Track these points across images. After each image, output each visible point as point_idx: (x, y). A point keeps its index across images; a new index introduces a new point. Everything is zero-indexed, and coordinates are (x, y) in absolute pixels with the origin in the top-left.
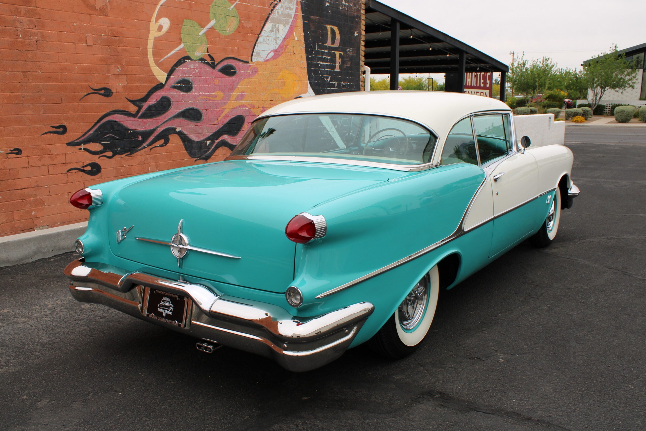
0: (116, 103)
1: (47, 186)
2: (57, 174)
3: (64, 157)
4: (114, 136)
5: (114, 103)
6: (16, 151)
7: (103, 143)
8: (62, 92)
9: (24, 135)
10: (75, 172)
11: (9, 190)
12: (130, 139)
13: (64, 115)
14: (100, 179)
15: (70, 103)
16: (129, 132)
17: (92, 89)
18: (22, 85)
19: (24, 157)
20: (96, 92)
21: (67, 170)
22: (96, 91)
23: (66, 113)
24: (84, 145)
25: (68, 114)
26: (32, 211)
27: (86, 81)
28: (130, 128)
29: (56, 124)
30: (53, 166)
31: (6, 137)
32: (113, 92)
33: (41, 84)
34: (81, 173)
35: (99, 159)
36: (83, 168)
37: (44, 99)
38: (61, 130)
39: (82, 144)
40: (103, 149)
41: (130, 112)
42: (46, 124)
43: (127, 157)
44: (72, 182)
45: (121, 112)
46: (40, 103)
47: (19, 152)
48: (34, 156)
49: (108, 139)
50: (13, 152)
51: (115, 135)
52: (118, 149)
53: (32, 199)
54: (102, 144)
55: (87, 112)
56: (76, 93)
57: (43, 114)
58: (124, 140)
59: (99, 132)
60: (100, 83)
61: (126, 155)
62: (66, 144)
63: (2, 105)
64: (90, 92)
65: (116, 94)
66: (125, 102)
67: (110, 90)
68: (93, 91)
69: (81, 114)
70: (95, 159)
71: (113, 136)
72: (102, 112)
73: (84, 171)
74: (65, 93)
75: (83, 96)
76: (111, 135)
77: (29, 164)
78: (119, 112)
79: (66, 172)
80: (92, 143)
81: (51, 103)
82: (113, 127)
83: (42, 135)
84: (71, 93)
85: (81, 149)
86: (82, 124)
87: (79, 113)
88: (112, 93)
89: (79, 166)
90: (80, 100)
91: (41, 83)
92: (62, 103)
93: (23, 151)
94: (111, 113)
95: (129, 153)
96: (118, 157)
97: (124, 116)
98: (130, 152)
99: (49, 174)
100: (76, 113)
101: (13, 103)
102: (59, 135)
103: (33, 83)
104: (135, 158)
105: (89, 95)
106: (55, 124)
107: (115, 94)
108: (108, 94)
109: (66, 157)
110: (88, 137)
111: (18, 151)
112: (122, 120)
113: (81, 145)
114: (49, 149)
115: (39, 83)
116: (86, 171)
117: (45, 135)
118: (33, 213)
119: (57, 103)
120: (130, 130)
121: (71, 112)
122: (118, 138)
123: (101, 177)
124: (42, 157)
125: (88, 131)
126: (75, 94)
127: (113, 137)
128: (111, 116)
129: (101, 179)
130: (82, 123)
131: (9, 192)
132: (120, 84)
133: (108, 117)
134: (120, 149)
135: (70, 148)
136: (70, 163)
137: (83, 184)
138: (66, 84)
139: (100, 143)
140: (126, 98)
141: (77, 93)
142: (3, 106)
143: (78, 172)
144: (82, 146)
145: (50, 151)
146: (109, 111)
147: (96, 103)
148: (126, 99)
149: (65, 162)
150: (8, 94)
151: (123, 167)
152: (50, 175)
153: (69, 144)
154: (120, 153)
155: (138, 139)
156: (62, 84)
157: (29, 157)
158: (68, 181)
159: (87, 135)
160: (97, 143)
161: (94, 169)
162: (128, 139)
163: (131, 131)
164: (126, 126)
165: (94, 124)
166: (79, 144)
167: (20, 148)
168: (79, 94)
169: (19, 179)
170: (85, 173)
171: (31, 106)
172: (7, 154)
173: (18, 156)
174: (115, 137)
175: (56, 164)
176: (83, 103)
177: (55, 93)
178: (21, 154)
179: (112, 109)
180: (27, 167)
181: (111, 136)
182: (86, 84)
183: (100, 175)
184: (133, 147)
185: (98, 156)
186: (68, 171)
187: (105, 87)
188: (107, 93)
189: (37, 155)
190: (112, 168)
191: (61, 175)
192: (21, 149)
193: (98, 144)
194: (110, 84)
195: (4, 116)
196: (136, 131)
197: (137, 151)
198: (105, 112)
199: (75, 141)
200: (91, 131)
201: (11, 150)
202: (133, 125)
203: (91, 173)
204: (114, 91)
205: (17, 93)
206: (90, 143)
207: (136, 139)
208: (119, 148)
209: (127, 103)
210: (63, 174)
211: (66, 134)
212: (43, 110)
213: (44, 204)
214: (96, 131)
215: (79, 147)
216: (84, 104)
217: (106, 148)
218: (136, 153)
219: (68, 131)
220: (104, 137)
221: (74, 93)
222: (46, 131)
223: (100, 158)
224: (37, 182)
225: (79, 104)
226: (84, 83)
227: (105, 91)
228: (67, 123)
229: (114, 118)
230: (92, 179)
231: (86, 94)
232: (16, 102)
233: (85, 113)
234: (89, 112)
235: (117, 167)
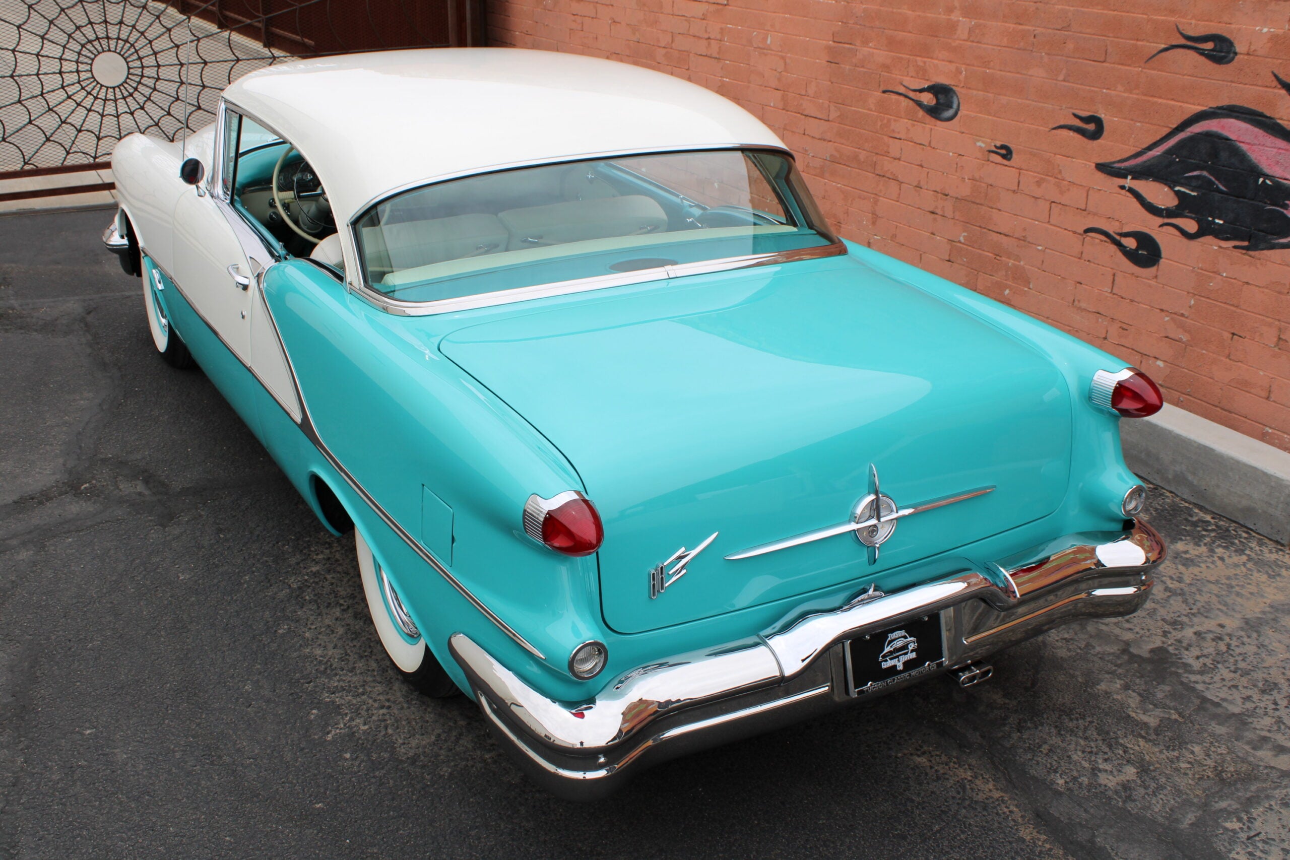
0: (1240, 85)
1: (1040, 248)
2: (1065, 229)
3: (1085, 195)
4: (1213, 179)
5: (1233, 85)
6: (1003, 152)
7: (1179, 191)
8: (1111, 35)
9: (1022, 120)
10: (1101, 241)
11: (980, 227)
12: (1260, 204)
13: (1103, 93)
14: (1153, 282)
15: (1122, 64)
16: (1261, 180)
17: (1181, 34)
18: (1037, 9)
19: (1013, 167)
20: (1189, 43)
21: (1086, 227)
22: (1192, 42)
23: (1108, 89)
24: (1132, 179)
25: (1113, 92)
26: (1007, 287)
27: (1172, 12)
28: (1267, 170)
29: (1085, 111)
30: (1060, 206)
31: (994, 116)
32: (1238, 50)
33: (1072, 9)
34: (1113, 248)
35: (1160, 229)
36: (1118, 238)
37: (1070, 46)
38: (1091, 127)
39: (1129, 177)
40: (1176, 206)
41: (1279, 121)
42: (1064, 107)
43: (1237, 253)
44: (1089, 261)
45: (1248, 116)
46: (1062, 56)
47: (1007, 154)
48: (1031, 171)
49: (1194, 183)
50: (999, 151)
51: (1216, 179)
52: (1217, 221)
53: (1011, 262)
54: (1177, 193)
55: (1155, 97)
56: (1140, 40)
57: (1064, 80)
58: (1241, 199)
59: (1177, 157)
60: (1207, 21)
61: (1235, 247)
62: (1094, 165)
63: (999, 48)
64: (1174, 43)
65: (1246, 57)
66: (1266, 87)
67: (1231, 44)
68: (1183, 42)
69: (1143, 98)
70: (1150, 225)
71: (1210, 180)
72: (1194, 104)
73: (1119, 244)
74: (1117, 38)
75: (1156, 52)
76: (1205, 173)
77: (1018, 186)
78: (1242, 113)
79: (1081, 231)
80: (1153, 180)
81: (1083, 59)
82: (1214, 154)
83: (1054, 131)
84: (1132, 39)
85: (1122, 187)
86: (1138, 124)
87: (1137, 94)
88: (1236, 54)
89: (1112, 228)
90: (1146, 62)
91: (1073, 6)
92: (1104, 62)
93: (1014, 156)
94: (1219, 111)
95: (1246, 244)
96: (1210, 243)
97: (1256, 130)
98: (1249, 242)
99: (1049, 222)
100: (1131, 93)
101: (1016, 46)
102: (1086, 140)
103: (1057, 7)
104: (1262, 264)
105: (1171, 51)
106: (1082, 110)
107: (1242, 56)
108: (1223, 54)
109: (1087, 195)
110: (1145, 162)
111: (1006, 152)
112: (1247, 139)
113: (1126, 177)
114: (1059, 166)
115: (1069, 6)
116: (1126, 247)
117: (1059, 131)
118: (1007, 292)
119: (1095, 59)
120: (1266, 176)
121: (1120, 88)
122: (1224, 189)
123: (1156, 277)
124: (1042, 179)
125: (1150, 148)
126: (1140, 43)
127: (1211, 183)
128: (1218, 120)
129: (1155, 284)
130: (1139, 122)
131: (979, 229)
132: (1265, 30)
133: (1207, 122)
134: (1221, 222)
135: (1100, 176)
136: (1095, 214)
137: (1112, 277)
138: (1123, 14)
139: (1172, 188)
140: (1275, 76)
141: (1143, 40)
142: (999, 50)
143: (1105, 241)
144: (1129, 182)
145: (1060, 172)
146: (1215, 105)
147: (1185, 77)
148: (1273, 78)
149: (1084, 208)
150: (1012, 26)
151: (1220, 277)
152: (1051, 225)
153: (1102, 168)
154: (1220, 234)
155: (1285, 212)
156: (1115, 13)
157: (1021, 171)
158: (1082, 253)
159: (1144, 158)
160: (1166, 184)
161: (1142, 249)
162: (1253, 200)
163: (1268, 182)
164: (1256, 161)
165: (1165, 131)
166: (1121, 174)
167: (1012, 146)
168: (1148, 44)
169: (1000, 210)
170: (1121, 250)
171: (1046, 59)
172: (990, 151)
173: (1005, 162)
174: (1214, 184)
175: (1066, 206)
176: (1154, 69)
177: (1094, 34)
178: (1009, 160)
179: (1224, 102)
180: (1014, 191)
181: (1205, 177)
182: (1169, 19)
183: (1153, 270)
184: (1262, 231)
185: (1160, 221)
186: (1087, 231)
187: (1219, 32)
188: (1221, 52)
189: (1035, 172)
190: (1188, 267)
191: (1071, 233)
192: (1012, 149)
193: (1166, 189)
194: (1233, 26)
195: (998, 72)
196: (1283, 185)
197: (1273, 247)
198: (1203, 105)
199: (1114, 163)
200: (1155, 150)
201: (996, 147)
202: (1277, 163)
203: (1131, 256)
204: (1240, 47)
205: (1026, 25)
206: (1147, 179)
207: (1278, 208)
208: (1220, 219)
209: (1276, 91)
210: (1075, 232)
211: (1099, 141)
212: (1064, 71)
213: (1027, 282)
214: (1169, 152)
215: (1121, 182)
216: (1153, 72)
217: (1184, 206)
218: (1265, 252)
219: (1105, 133)
220: (1187, 175)
221: (1137, 40)
222: (1062, 123)
223: (1165, 228)
224: (1025, 229)
225: (1141, 71)
226: (1164, 16)
227: (1215, 46)
228: (1106, 115)
229: (1223, 127)
230: (1133, 274)
231: (1163, 46)
232: (1022, 44)
233: (1151, 99)
234: (1160, 97)
235: (1202, 269)
